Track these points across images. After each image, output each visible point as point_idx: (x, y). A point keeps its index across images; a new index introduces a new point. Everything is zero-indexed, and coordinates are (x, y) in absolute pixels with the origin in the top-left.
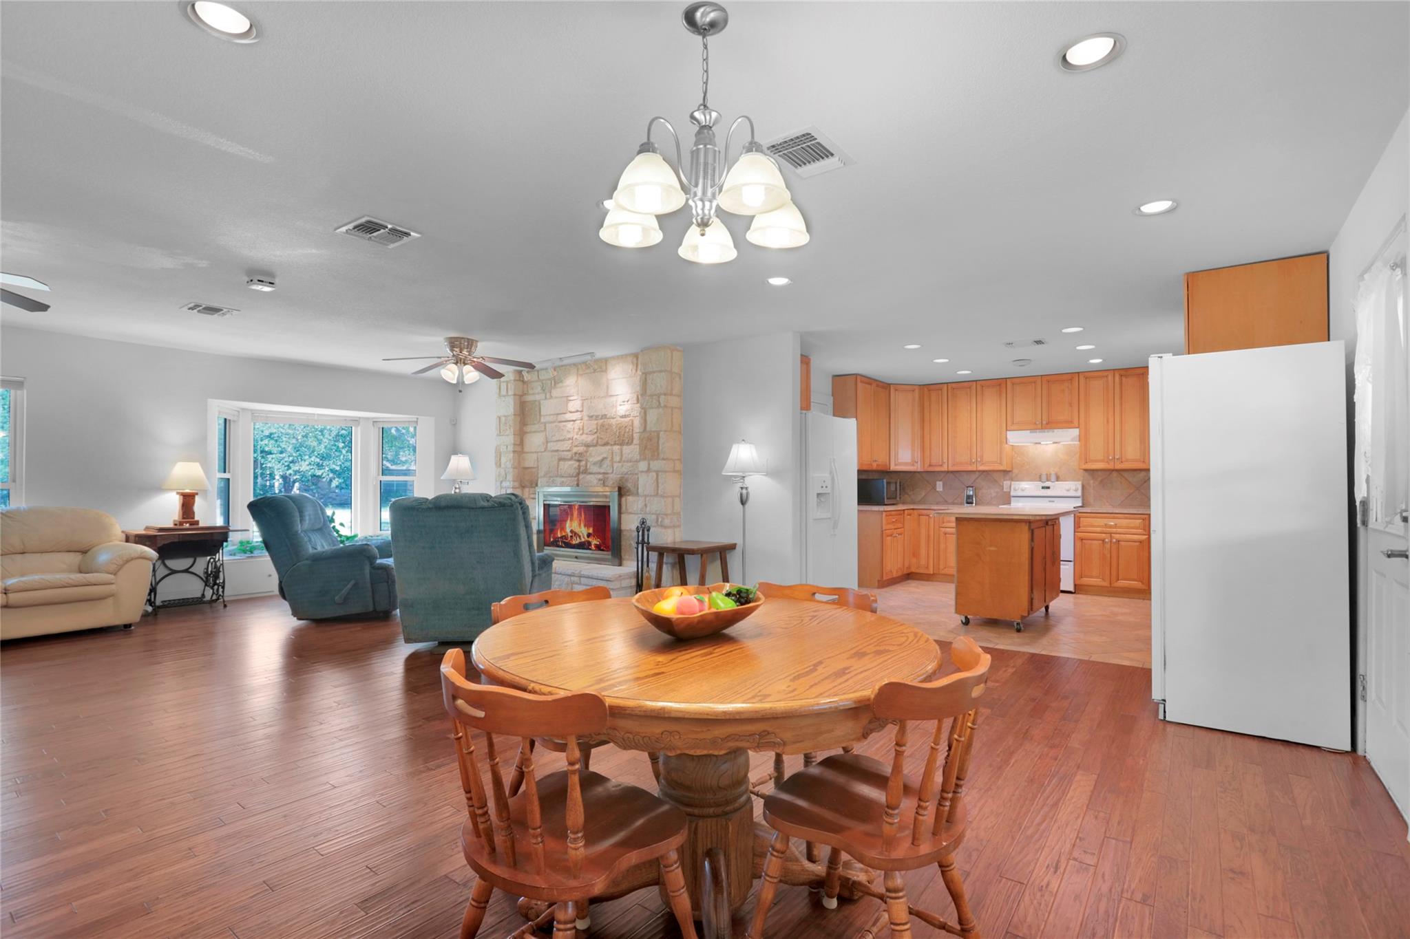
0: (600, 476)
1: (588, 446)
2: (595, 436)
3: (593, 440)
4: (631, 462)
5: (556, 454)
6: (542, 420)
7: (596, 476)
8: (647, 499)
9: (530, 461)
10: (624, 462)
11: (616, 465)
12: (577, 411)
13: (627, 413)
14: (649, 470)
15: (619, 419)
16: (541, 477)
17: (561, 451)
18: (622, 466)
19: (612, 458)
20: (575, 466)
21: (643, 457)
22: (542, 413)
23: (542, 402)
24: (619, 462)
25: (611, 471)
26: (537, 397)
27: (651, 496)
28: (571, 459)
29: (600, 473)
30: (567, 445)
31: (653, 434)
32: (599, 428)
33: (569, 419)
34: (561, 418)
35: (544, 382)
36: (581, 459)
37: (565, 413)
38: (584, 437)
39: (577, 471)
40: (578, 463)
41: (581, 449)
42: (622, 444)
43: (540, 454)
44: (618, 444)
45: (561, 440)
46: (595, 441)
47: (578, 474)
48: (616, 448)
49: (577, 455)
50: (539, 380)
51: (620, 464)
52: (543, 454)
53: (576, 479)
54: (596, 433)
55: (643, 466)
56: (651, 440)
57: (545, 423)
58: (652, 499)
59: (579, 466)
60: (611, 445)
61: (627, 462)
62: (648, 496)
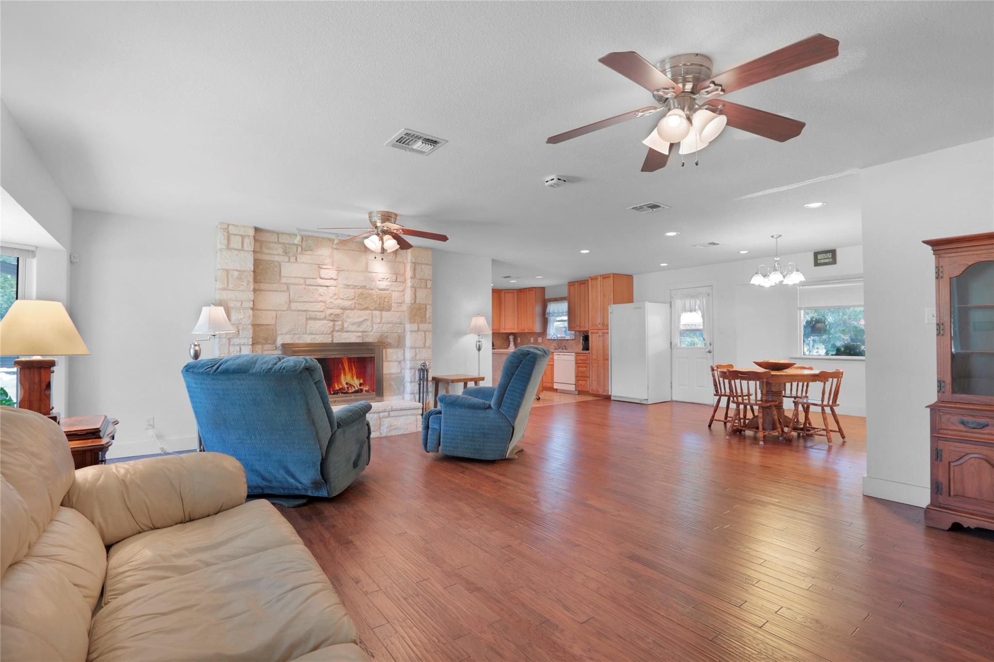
0: (359, 334)
1: (344, 309)
2: (353, 302)
3: (351, 305)
4: (390, 324)
5: (304, 313)
6: (284, 280)
7: (355, 334)
8: (417, 350)
9: (267, 319)
10: (384, 323)
11: (376, 327)
12: (332, 279)
13: (387, 288)
14: (418, 330)
15: (377, 290)
16: (282, 334)
17: (309, 311)
18: (383, 326)
19: (372, 320)
20: (329, 325)
21: (412, 320)
22: (282, 275)
23: (282, 264)
24: (379, 323)
25: (370, 330)
26: (277, 258)
27: (420, 348)
28: (325, 318)
29: (358, 332)
30: (319, 307)
31: (422, 306)
32: (356, 296)
33: (322, 284)
34: (309, 282)
35: (287, 246)
36: (336, 319)
37: (316, 278)
38: (339, 301)
39: (332, 329)
40: (332, 323)
41: (338, 311)
42: (381, 310)
43: (280, 312)
44: (378, 310)
45: (310, 302)
46: (353, 306)
47: (333, 332)
48: (377, 313)
49: (333, 316)
50: (278, 243)
51: (381, 325)
52: (284, 312)
53: (330, 336)
54: (353, 299)
55: (408, 327)
56: (420, 310)
57: (287, 285)
58: (421, 349)
59: (334, 325)
60: (371, 310)
61: (387, 323)
62: (418, 348)
